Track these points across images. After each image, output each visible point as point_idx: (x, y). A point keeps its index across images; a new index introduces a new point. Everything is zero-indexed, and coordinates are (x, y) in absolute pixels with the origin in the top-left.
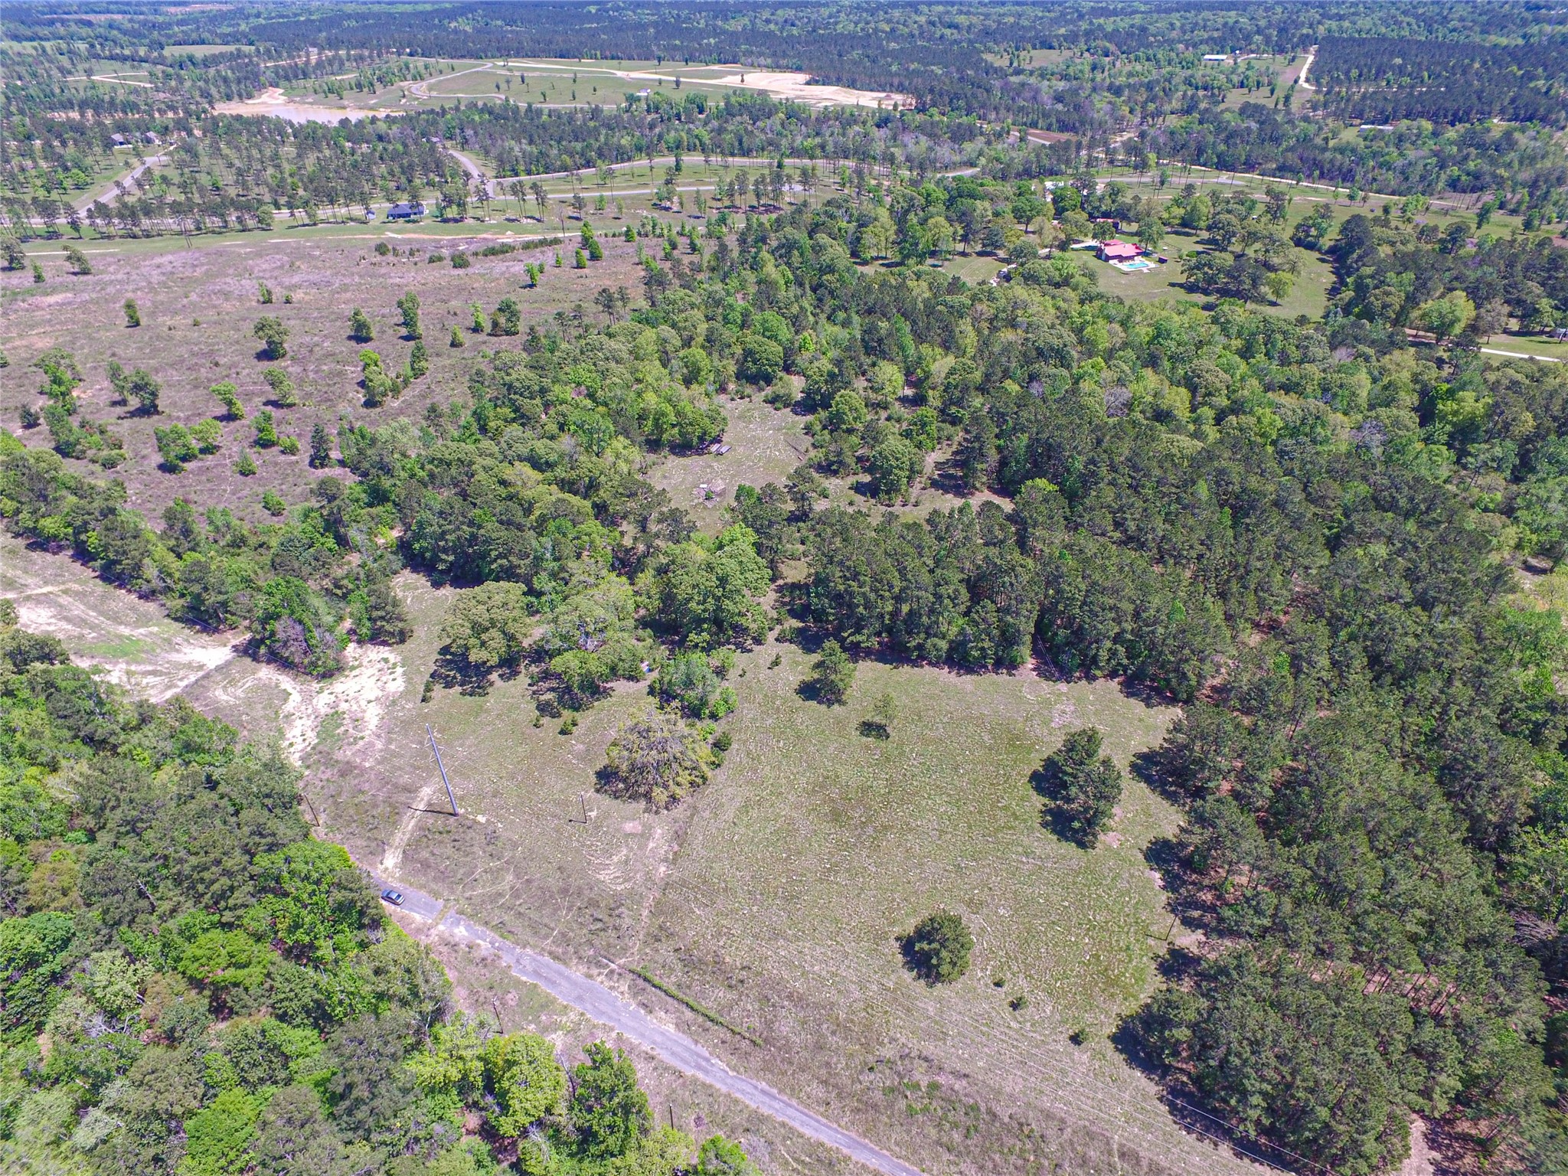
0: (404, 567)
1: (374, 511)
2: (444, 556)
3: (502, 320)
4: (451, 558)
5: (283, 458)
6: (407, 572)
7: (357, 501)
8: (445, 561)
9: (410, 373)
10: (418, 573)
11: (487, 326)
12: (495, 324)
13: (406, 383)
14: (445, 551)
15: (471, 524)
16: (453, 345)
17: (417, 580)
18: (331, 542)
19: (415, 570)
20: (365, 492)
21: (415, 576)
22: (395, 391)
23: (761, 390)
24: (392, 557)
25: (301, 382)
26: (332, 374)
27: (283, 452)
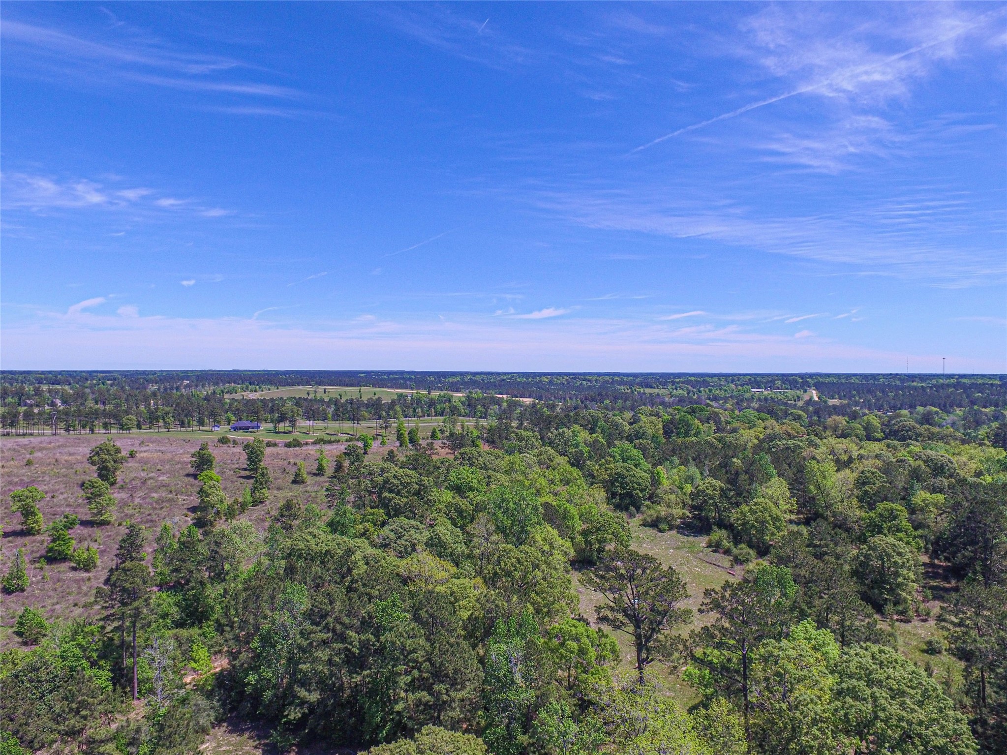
0: (219, 722)
1: (184, 633)
2: (303, 693)
3: (346, 463)
4: (314, 697)
5: (71, 574)
6: (220, 732)
7: (164, 616)
8: (303, 703)
9: (249, 499)
10: (241, 732)
11: (329, 471)
12: (339, 468)
13: (243, 507)
14: (304, 683)
15: (366, 624)
16: (294, 482)
17: (238, 746)
18: (102, 677)
19: (236, 728)
20: (177, 604)
21: (235, 738)
22: (230, 514)
23: (631, 516)
24: (203, 702)
25: (123, 504)
26: (161, 500)
27: (74, 569)
